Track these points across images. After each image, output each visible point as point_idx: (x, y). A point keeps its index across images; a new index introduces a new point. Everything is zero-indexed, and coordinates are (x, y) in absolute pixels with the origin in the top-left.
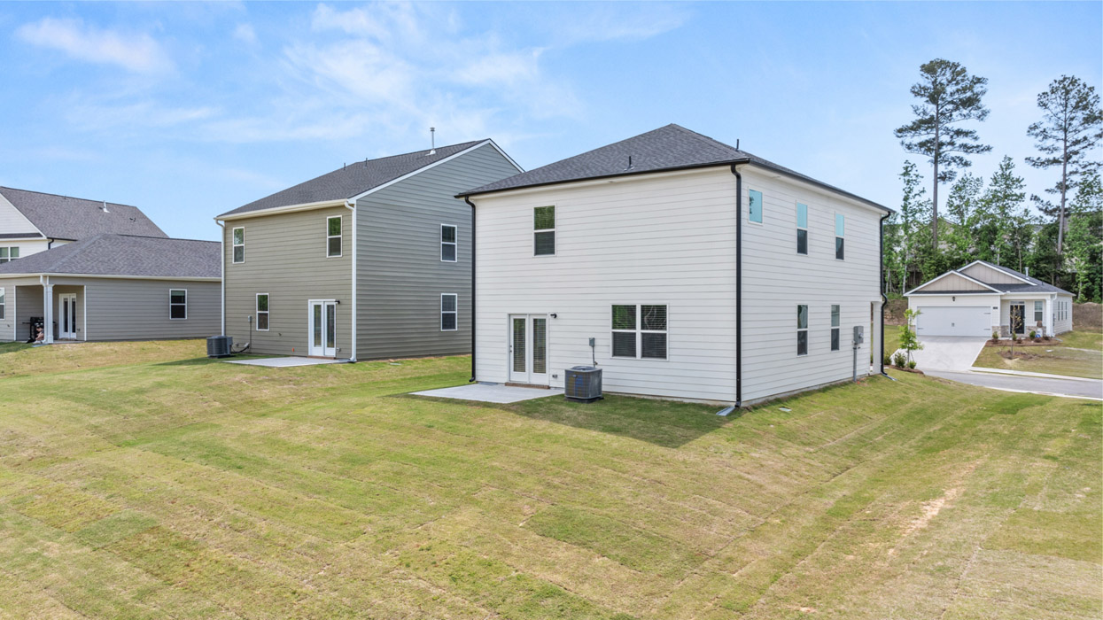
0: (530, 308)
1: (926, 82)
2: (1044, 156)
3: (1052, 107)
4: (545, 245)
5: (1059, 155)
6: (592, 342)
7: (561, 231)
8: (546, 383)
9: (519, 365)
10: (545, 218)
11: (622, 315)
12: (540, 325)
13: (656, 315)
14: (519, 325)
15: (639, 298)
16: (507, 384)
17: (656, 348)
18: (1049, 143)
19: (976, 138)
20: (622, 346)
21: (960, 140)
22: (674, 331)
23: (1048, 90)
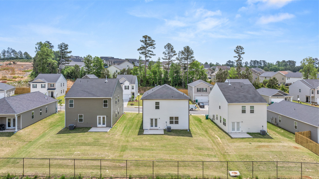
0: (154, 117)
1: (144, 39)
2: (165, 58)
3: (166, 48)
4: (157, 108)
5: (168, 58)
6: (166, 122)
7: (160, 106)
8: (157, 128)
9: (152, 126)
10: (157, 104)
11: (171, 118)
12: (156, 120)
13: (177, 118)
14: (152, 120)
15: (174, 116)
16: (150, 129)
17: (177, 123)
18: (166, 56)
19: (153, 53)
20: (171, 123)
21: (150, 53)
22: (180, 120)
23: (166, 45)
